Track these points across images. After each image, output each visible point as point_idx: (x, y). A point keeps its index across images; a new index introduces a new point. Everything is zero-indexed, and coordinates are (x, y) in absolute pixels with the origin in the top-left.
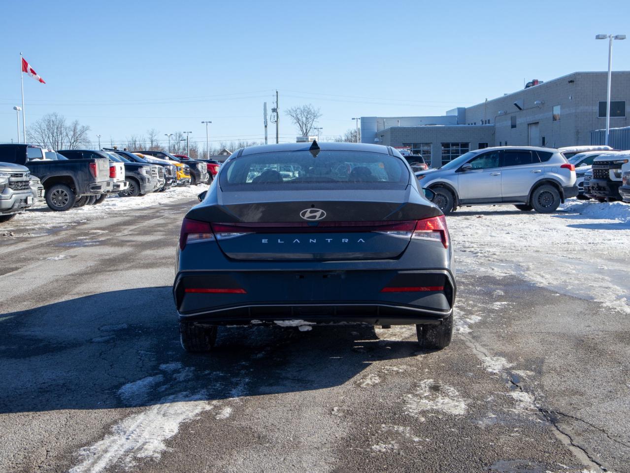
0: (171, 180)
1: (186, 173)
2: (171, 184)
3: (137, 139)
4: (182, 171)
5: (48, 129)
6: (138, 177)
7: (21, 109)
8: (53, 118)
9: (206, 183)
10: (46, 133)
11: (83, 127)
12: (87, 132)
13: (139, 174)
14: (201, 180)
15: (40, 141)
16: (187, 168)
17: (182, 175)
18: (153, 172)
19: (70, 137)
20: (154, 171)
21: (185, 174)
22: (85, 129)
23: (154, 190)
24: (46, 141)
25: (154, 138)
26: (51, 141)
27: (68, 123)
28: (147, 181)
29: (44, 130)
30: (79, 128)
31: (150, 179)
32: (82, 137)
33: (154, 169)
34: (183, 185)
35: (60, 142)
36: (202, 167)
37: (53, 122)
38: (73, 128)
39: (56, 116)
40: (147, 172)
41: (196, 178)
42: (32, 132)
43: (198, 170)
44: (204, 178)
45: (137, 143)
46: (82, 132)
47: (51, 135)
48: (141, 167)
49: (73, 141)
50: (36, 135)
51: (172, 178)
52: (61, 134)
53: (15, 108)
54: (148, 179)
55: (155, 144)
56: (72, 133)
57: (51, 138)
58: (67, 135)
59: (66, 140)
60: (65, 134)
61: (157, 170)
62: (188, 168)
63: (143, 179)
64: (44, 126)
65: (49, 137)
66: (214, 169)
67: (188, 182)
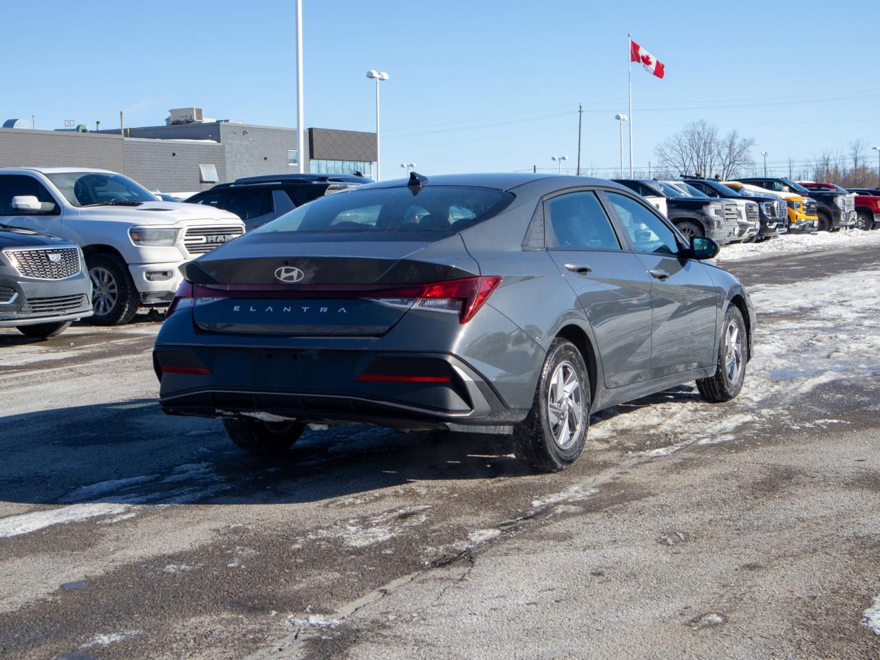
0: (775, 224)
1: (809, 212)
2: (775, 229)
3: (831, 157)
4: (801, 209)
5: (691, 145)
6: (701, 219)
7: (626, 118)
8: (700, 129)
9: (862, 228)
10: (688, 151)
11: (745, 140)
12: (750, 148)
13: (703, 214)
14: (841, 223)
15: (678, 165)
16: (810, 203)
17: (801, 215)
18: (728, 212)
19: (724, 157)
20: (730, 210)
21: (807, 214)
22: (747, 144)
23: (728, 240)
24: (687, 164)
25: (859, 155)
26: (696, 164)
27: (722, 135)
28: (716, 226)
29: (685, 147)
30: (738, 141)
31: (722, 223)
32: (743, 156)
33: (728, 207)
34: (802, 230)
35: (708, 164)
36: (846, 202)
37: (699, 134)
38: (728, 143)
39: (704, 126)
40: (717, 212)
41: (833, 218)
42: (668, 151)
43: (836, 207)
44: (847, 219)
46: (743, 148)
47: (695, 155)
48: (707, 203)
49: (728, 163)
50: (672, 156)
51: (777, 221)
52: (710, 152)
53: (618, 118)
54: (719, 222)
55: (860, 163)
56: (727, 151)
57: (695, 158)
58: (719, 154)
59: (717, 161)
60: (716, 152)
61: (743, 209)
62: (813, 203)
63: (710, 222)
64: (685, 141)
65: (692, 158)
66: (876, 204)
67: (812, 226)
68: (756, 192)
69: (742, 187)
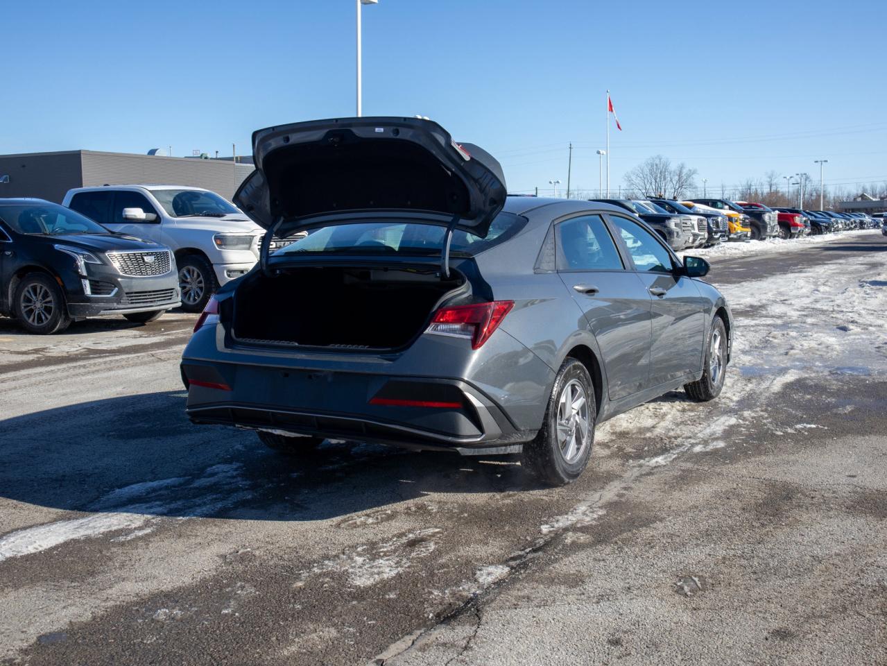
0: (719, 234)
1: (744, 225)
2: (719, 238)
3: (753, 184)
4: (738, 223)
5: (651, 174)
6: (665, 231)
7: (605, 153)
8: (657, 161)
9: (782, 238)
10: (649, 178)
11: (690, 170)
12: (693, 176)
13: (666, 227)
14: (768, 234)
15: (641, 188)
16: (745, 219)
17: (739, 228)
18: (685, 225)
19: (675, 182)
20: (686, 223)
21: (742, 227)
22: (692, 173)
23: (684, 246)
24: (647, 188)
25: (773, 182)
26: (654, 187)
27: (673, 167)
28: (675, 235)
29: (647, 175)
30: (685, 171)
31: (680, 233)
32: (688, 182)
33: (685, 222)
34: (739, 239)
35: (663, 188)
36: (771, 217)
37: (656, 165)
38: (678, 172)
39: (660, 159)
40: (676, 225)
41: (762, 230)
42: (633, 177)
43: (764, 222)
44: (772, 231)
45: (753, 188)
46: (689, 176)
47: (653, 181)
48: (669, 218)
49: (677, 187)
50: (637, 182)
51: (721, 232)
52: (665, 179)
53: (599, 153)
54: (677, 233)
56: (677, 178)
57: (654, 183)
58: (671, 180)
59: (669, 186)
60: (669, 179)
61: (695, 223)
62: (747, 219)
63: (671, 233)
64: (647, 171)
65: (651, 183)
66: (793, 220)
67: (746, 236)
68: (704, 210)
69: (693, 206)
